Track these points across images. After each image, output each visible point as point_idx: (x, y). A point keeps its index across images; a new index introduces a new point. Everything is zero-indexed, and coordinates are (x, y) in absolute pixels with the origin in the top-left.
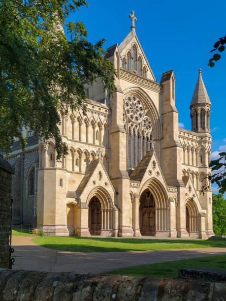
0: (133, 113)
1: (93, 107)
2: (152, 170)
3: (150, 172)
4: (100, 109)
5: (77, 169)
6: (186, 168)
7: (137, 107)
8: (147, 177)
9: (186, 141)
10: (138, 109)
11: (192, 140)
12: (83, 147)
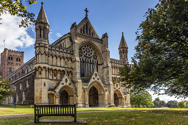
0: (87, 53)
1: (63, 50)
2: (95, 77)
3: (94, 78)
4: (67, 51)
5: (55, 78)
6: (114, 76)
7: (89, 50)
8: (92, 80)
9: (115, 64)
10: (90, 50)
11: (119, 64)
12: (58, 68)
